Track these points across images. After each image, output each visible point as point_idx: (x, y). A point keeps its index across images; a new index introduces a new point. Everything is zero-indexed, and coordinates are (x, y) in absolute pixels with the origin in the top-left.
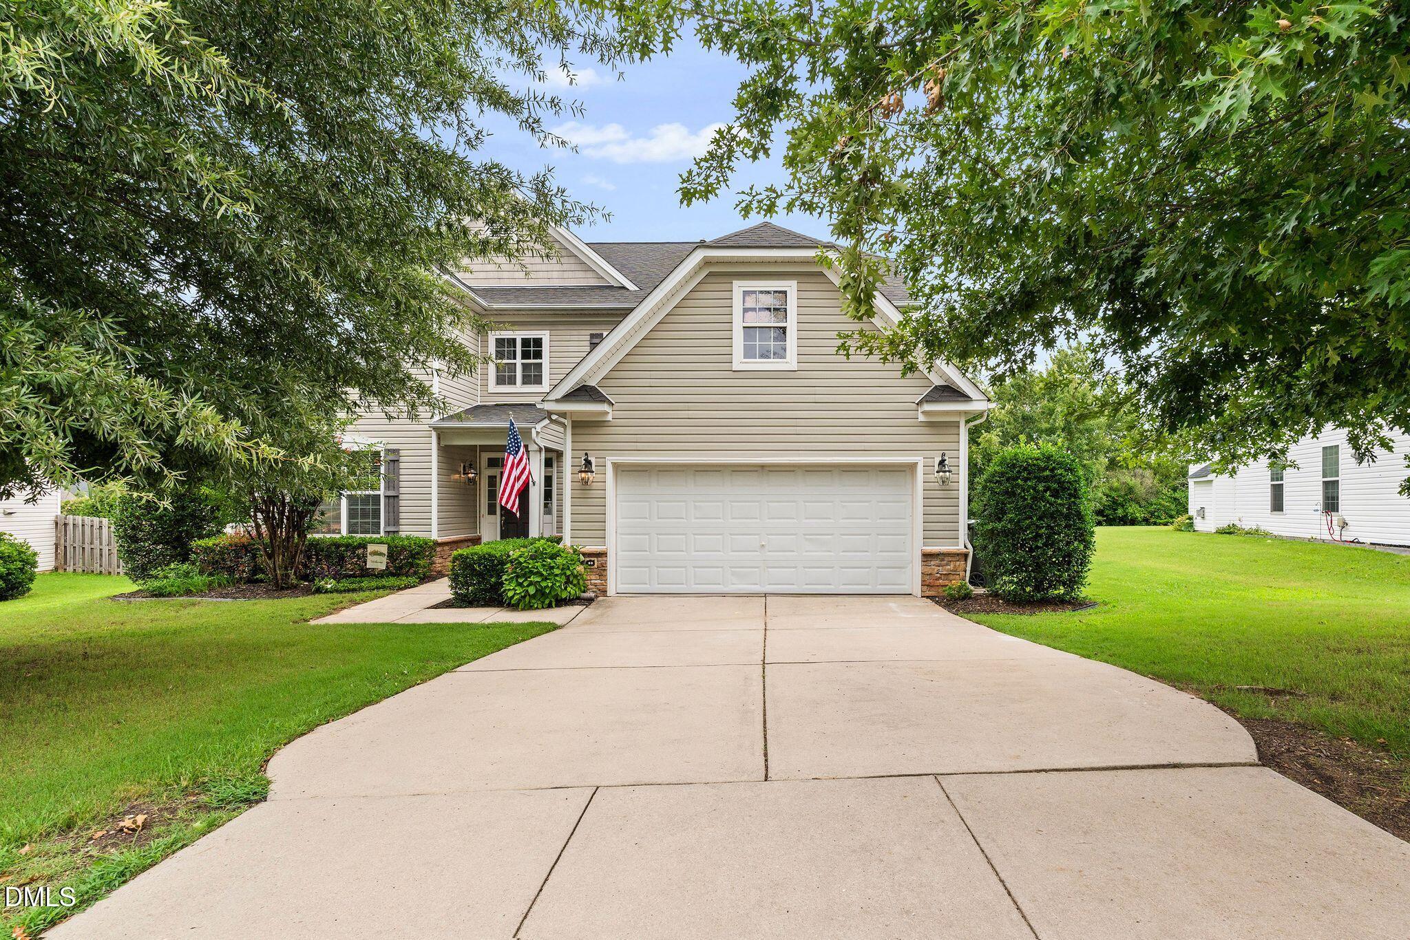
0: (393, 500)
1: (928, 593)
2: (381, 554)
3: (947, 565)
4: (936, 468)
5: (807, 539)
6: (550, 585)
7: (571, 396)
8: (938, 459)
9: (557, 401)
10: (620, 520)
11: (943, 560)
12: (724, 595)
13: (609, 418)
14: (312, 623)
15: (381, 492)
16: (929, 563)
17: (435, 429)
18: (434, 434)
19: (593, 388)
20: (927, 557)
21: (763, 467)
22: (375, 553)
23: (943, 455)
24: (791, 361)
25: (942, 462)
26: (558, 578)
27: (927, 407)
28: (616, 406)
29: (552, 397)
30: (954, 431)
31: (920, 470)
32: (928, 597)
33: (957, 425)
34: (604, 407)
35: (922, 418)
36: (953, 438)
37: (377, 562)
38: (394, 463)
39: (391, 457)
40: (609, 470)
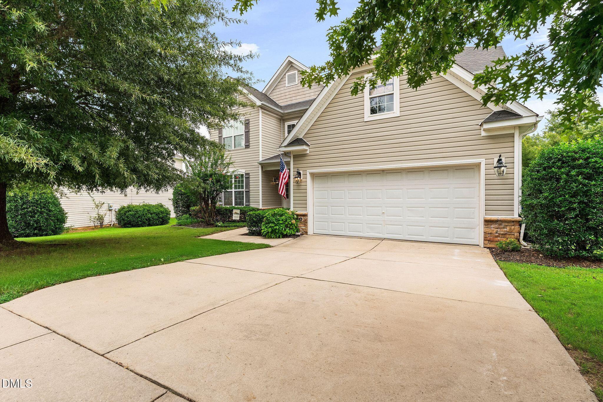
0: (248, 192)
1: (489, 246)
2: (238, 214)
3: (504, 228)
4: (495, 164)
5: (408, 210)
6: (278, 228)
7: (291, 144)
8: (496, 160)
9: (285, 146)
10: (315, 200)
11: (500, 225)
12: (361, 238)
13: (308, 152)
14: (201, 237)
15: (244, 190)
16: (489, 226)
17: (260, 164)
18: (260, 166)
19: (301, 139)
20: (488, 222)
21: (383, 171)
22: (236, 213)
23: (500, 156)
24: (396, 112)
25: (500, 160)
26: (281, 225)
27: (486, 126)
28: (311, 146)
29: (283, 145)
30: (510, 139)
31: (483, 167)
32: (488, 248)
33: (512, 136)
34: (305, 147)
35: (483, 134)
36: (510, 144)
37: (236, 217)
38: (248, 178)
39: (247, 176)
40: (308, 176)
